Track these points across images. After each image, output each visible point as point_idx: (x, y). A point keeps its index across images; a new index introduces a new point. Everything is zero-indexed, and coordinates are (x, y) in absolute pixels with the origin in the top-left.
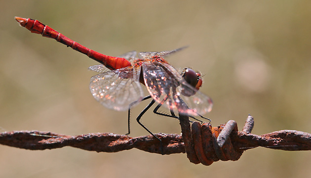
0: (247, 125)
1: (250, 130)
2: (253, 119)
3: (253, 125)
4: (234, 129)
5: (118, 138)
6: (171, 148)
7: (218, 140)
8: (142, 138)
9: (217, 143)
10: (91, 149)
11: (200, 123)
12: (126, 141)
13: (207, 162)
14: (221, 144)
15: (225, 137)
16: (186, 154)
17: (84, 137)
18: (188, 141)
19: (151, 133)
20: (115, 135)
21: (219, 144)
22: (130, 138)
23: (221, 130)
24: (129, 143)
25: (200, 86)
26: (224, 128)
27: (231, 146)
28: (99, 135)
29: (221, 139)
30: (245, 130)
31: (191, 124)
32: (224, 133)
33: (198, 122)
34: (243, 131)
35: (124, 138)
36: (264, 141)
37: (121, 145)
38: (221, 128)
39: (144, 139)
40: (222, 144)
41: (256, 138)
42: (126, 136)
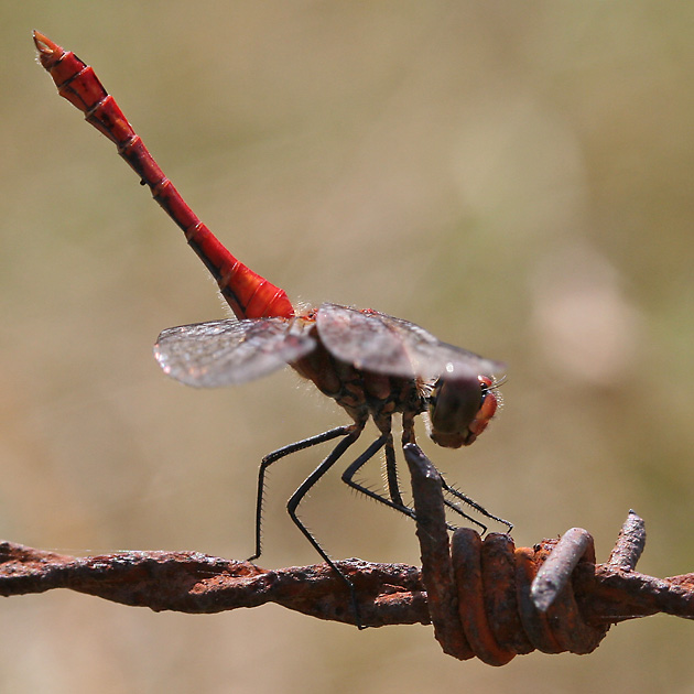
0: (623, 545)
1: (633, 561)
2: (642, 524)
3: (641, 544)
4: (585, 555)
5: (220, 568)
6: (384, 606)
7: (534, 589)
8: (297, 574)
9: (530, 600)
10: (135, 600)
11: (480, 530)
12: (246, 581)
13: (497, 657)
14: (543, 603)
15: (556, 582)
16: (431, 627)
17: (114, 563)
18: (441, 589)
19: (325, 558)
20: (211, 560)
21: (538, 604)
22: (258, 571)
23: (544, 559)
24: (255, 586)
25: (491, 415)
26: (555, 554)
27: (572, 610)
28: (162, 558)
29: (544, 587)
30: (616, 560)
31: (451, 534)
32: (551, 569)
33: (474, 527)
34: (612, 563)
35: (239, 570)
36: (676, 597)
37: (230, 591)
38: (543, 551)
39: (301, 575)
40: (546, 604)
41: (650, 586)
42: (247, 564)
